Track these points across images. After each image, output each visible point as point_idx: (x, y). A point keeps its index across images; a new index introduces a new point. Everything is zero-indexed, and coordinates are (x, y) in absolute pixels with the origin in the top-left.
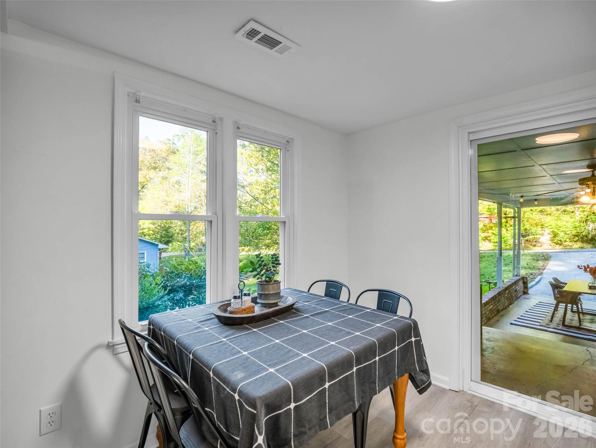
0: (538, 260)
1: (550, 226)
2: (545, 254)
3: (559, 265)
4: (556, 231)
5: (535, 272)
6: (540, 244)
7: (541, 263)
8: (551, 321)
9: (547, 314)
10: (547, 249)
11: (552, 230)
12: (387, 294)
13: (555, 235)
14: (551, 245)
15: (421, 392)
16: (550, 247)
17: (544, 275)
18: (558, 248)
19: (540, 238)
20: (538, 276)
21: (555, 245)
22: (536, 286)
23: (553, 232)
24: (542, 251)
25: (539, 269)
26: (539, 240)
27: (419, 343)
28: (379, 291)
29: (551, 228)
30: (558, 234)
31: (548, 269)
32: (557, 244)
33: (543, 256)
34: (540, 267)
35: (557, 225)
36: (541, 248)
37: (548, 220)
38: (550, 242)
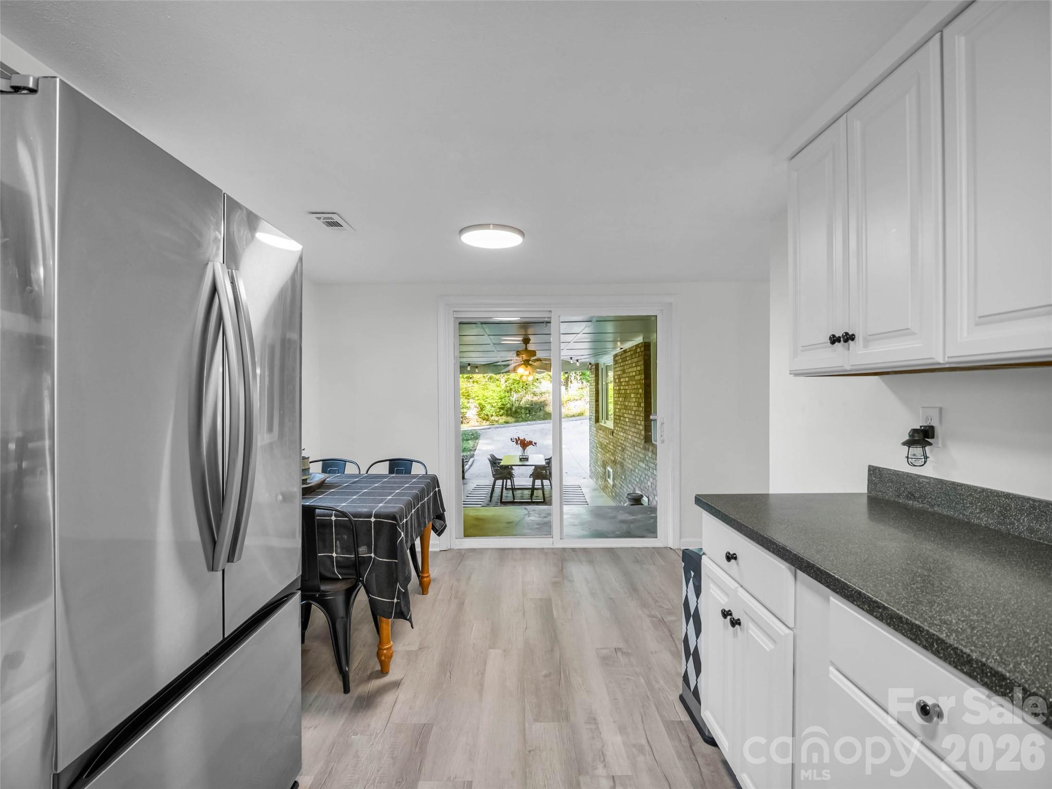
0: (467, 440)
1: (477, 396)
2: (474, 432)
3: (488, 444)
4: (483, 402)
5: (466, 454)
6: (467, 421)
7: (471, 443)
8: (491, 501)
9: (485, 495)
10: (474, 426)
11: (478, 401)
12: (398, 462)
13: (482, 408)
14: (477, 422)
15: (439, 535)
16: (477, 424)
17: (475, 457)
18: (485, 424)
19: (466, 412)
20: (470, 459)
21: (482, 421)
22: (470, 470)
23: (480, 404)
24: (470, 429)
25: (470, 450)
26: (466, 416)
27: (439, 491)
28: (390, 460)
29: (478, 400)
30: (485, 406)
31: (479, 450)
32: (484, 420)
33: (472, 435)
34: (471, 448)
35: (484, 396)
36: (468, 425)
37: (475, 389)
38: (477, 417)
